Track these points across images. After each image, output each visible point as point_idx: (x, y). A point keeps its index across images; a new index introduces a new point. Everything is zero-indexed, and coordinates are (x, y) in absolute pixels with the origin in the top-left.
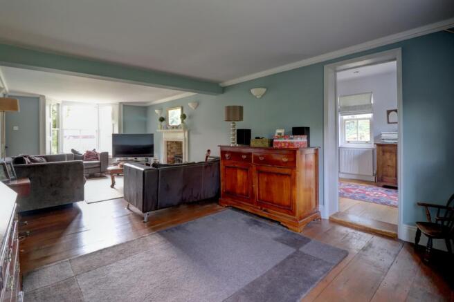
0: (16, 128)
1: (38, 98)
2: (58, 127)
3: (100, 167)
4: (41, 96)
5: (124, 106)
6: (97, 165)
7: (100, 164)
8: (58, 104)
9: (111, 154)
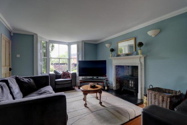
0: (18, 56)
1: (33, 36)
2: (47, 57)
3: (71, 83)
4: (35, 34)
5: (85, 43)
6: (70, 82)
7: (71, 80)
8: (47, 42)
9: (77, 74)
